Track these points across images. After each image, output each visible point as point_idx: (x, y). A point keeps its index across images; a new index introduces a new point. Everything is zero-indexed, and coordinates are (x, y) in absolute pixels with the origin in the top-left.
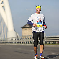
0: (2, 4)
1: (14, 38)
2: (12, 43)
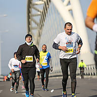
0: (68, 6)
1: (90, 65)
2: (87, 75)
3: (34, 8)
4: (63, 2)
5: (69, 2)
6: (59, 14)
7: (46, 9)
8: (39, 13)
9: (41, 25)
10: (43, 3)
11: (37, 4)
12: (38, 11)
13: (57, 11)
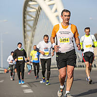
3: (28, 15)
4: (51, 9)
5: (56, 10)
6: (48, 19)
7: (38, 15)
8: (32, 19)
9: (34, 28)
10: (35, 10)
11: (30, 12)
12: (32, 17)
13: (47, 17)
